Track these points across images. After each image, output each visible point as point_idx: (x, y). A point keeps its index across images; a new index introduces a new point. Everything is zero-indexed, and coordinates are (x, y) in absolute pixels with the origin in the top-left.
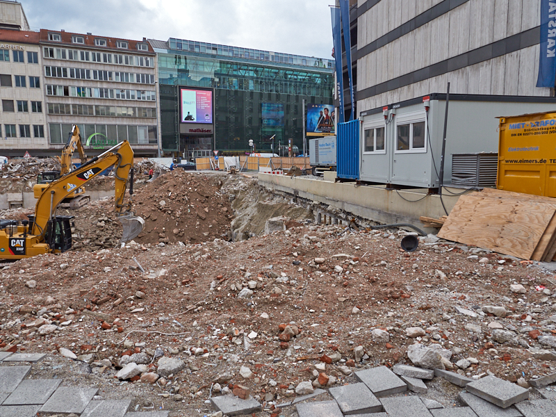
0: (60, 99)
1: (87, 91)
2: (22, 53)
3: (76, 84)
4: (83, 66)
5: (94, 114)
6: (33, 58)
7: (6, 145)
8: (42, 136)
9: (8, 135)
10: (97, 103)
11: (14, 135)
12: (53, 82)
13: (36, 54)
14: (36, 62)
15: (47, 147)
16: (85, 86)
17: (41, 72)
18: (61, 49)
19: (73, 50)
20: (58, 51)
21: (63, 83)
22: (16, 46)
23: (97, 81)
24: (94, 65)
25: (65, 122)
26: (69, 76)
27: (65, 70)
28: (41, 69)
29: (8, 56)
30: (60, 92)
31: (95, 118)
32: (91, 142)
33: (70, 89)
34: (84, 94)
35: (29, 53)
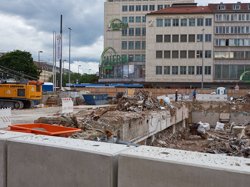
0: (223, 48)
1: (241, 41)
2: (202, 19)
3: (234, 37)
4: (239, 25)
5: (245, 57)
6: (209, 23)
7: (188, 80)
8: (210, 73)
9: (189, 73)
10: (247, 50)
11: (193, 73)
12: (220, 37)
13: (211, 19)
14: (210, 25)
15: (212, 81)
16: (240, 38)
17: (213, 31)
18: (226, 14)
19: (234, 14)
20: (224, 16)
21: (226, 37)
22: (199, 16)
23: (248, 34)
24: (247, 23)
25: (225, 63)
26: (230, 32)
27: (228, 28)
28: (213, 29)
29: (194, 22)
30: (223, 44)
31: (245, 61)
32: (243, 78)
33: (230, 41)
34: (238, 44)
35: (207, 19)
